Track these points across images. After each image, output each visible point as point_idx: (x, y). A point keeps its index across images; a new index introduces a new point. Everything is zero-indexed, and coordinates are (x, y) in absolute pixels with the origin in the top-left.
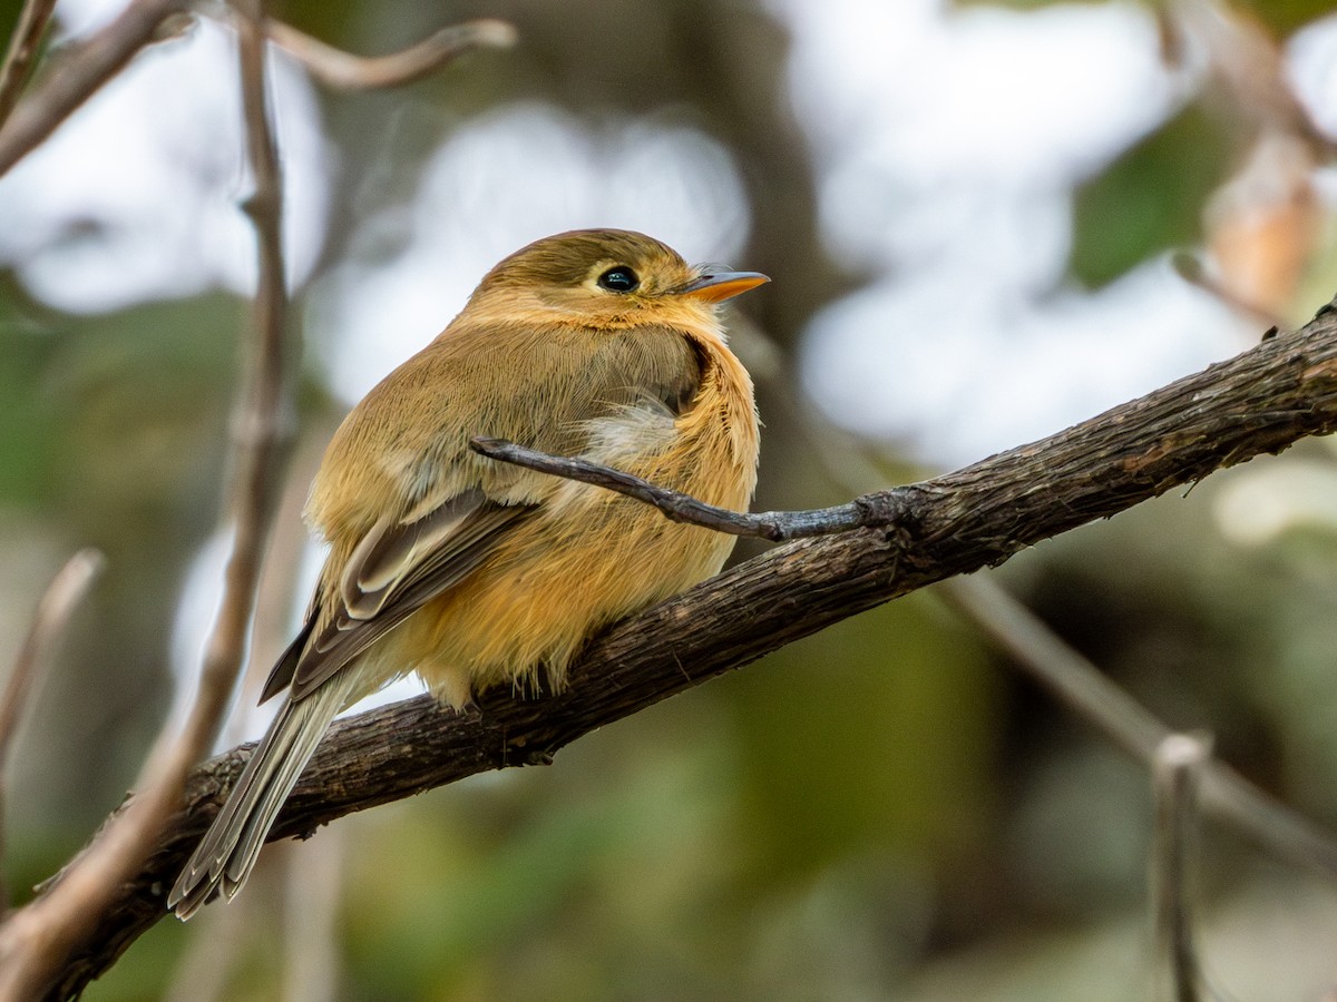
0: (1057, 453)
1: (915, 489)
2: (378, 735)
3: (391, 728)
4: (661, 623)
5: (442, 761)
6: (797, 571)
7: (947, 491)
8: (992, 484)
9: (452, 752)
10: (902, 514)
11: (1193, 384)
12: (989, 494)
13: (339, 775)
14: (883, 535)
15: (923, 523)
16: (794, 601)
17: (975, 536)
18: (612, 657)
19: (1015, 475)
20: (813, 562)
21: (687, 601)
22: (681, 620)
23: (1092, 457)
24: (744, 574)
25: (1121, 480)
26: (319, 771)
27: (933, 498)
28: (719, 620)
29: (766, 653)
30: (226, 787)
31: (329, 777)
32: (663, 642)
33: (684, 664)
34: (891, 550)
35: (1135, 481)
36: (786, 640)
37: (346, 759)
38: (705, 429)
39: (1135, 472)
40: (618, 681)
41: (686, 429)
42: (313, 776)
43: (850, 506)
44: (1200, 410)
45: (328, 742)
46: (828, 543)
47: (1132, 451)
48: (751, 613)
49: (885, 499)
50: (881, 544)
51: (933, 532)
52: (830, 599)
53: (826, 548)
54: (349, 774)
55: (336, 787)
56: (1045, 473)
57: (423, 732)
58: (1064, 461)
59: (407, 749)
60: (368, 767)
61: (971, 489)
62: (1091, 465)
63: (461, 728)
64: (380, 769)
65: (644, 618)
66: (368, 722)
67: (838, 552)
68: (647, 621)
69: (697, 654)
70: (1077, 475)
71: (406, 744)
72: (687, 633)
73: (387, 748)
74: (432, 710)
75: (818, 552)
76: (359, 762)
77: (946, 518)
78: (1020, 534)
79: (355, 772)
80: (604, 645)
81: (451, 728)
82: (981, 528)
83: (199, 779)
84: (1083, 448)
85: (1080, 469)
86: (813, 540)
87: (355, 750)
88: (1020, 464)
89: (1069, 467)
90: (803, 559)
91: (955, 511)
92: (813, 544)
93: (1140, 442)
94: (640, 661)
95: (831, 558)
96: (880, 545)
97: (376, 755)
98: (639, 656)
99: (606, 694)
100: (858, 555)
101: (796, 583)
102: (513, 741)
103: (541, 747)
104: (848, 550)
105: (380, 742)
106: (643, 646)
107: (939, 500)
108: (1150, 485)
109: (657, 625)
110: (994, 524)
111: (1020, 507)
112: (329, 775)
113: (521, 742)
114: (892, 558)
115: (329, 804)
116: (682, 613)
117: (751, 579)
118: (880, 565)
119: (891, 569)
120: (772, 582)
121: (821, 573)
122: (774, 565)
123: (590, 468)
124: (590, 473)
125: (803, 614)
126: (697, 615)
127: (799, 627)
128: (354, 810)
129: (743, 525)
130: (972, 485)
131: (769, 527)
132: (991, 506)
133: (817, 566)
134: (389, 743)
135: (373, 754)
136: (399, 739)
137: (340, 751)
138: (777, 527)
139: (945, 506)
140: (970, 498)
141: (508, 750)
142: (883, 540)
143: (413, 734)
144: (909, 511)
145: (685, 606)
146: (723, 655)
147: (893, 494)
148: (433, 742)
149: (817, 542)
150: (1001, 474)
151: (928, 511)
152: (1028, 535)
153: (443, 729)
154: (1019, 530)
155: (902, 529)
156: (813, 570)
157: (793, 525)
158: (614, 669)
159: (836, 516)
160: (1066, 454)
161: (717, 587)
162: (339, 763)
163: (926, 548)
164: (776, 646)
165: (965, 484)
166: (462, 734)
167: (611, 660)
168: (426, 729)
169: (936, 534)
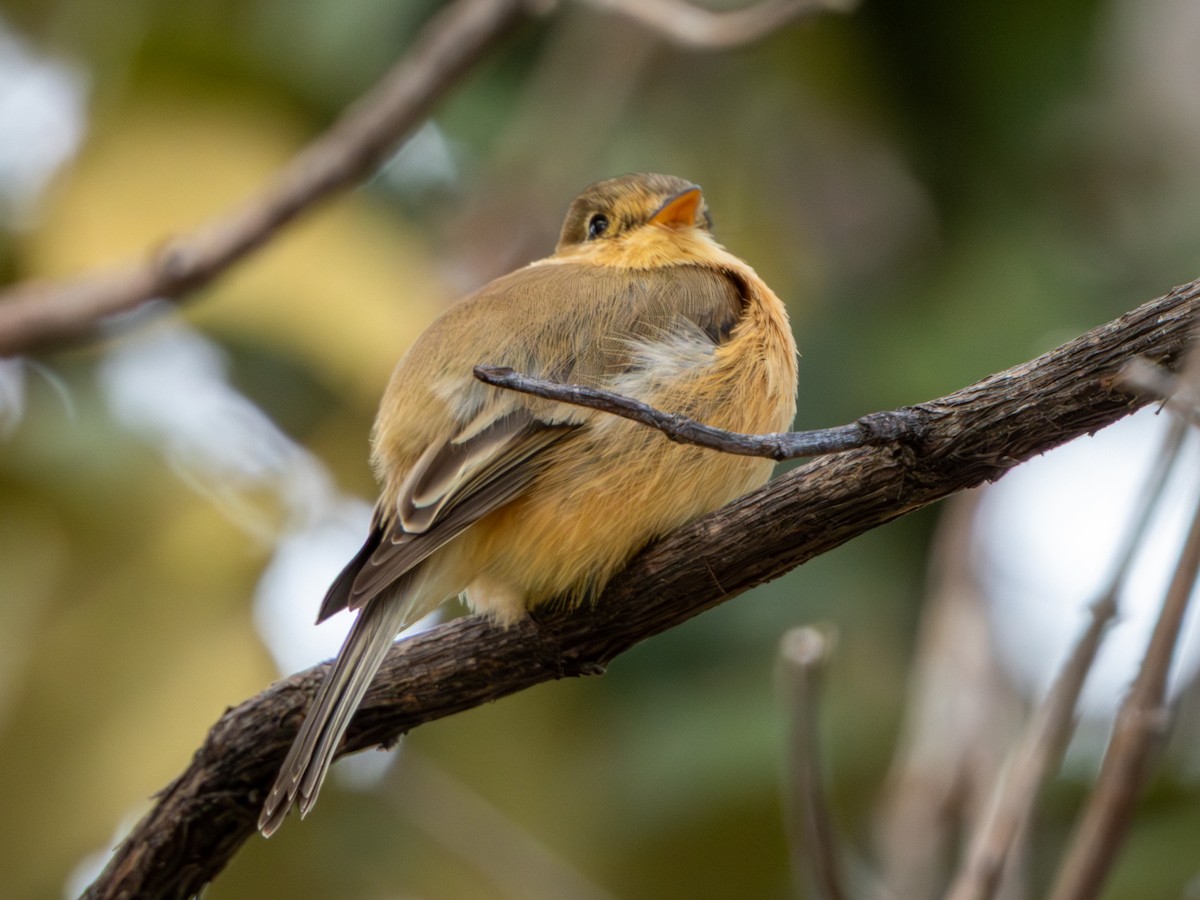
0: (1041, 373)
1: (918, 409)
2: (446, 649)
3: (458, 642)
4: (697, 539)
5: (503, 672)
6: (816, 488)
7: (947, 411)
8: (986, 404)
9: (511, 664)
10: (905, 433)
11: (1158, 307)
12: (985, 413)
13: (411, 687)
14: (891, 453)
15: (926, 440)
16: (813, 516)
17: (972, 453)
18: (654, 571)
19: (1006, 394)
20: (831, 479)
21: (719, 518)
22: (717, 534)
23: (1071, 377)
24: (768, 492)
25: (1099, 399)
26: (394, 684)
27: (935, 417)
28: (747, 536)
29: (795, 566)
30: (310, 699)
31: (403, 690)
32: (698, 557)
33: (718, 578)
34: (899, 466)
35: (1110, 399)
36: (809, 555)
37: (418, 672)
38: (742, 357)
39: (1110, 390)
40: (659, 595)
41: (724, 358)
42: (388, 688)
43: (853, 426)
44: (1164, 332)
45: (401, 656)
46: (843, 460)
47: (1106, 371)
48: (775, 528)
49: (887, 419)
50: (889, 461)
51: (934, 451)
52: (847, 515)
53: (841, 466)
54: (420, 687)
55: (409, 698)
56: (1031, 393)
57: (486, 645)
58: (1047, 381)
59: (471, 661)
60: (436, 679)
61: (968, 408)
62: (1072, 383)
63: (519, 641)
64: (447, 681)
65: (683, 535)
66: (437, 636)
67: (852, 469)
68: (687, 536)
69: (731, 566)
70: (1061, 394)
71: (471, 657)
72: (719, 548)
73: (453, 662)
75: (833, 470)
76: (429, 675)
77: (946, 436)
78: (1012, 450)
79: (425, 685)
80: (645, 560)
81: (510, 642)
82: (978, 445)
83: (288, 692)
84: (1064, 369)
85: (1061, 389)
86: (831, 457)
87: (426, 663)
88: (1011, 384)
89: (1052, 387)
90: (821, 476)
91: (955, 430)
92: (830, 462)
93: (1113, 362)
94: (679, 575)
95: (845, 475)
96: (889, 463)
97: (444, 668)
98: (678, 570)
99: (648, 607)
100: (870, 472)
101: (816, 501)
102: (565, 653)
103: (594, 658)
104: (860, 468)
105: (448, 656)
106: (682, 560)
107: (940, 419)
108: (1124, 403)
109: (694, 541)
110: (990, 441)
111: (1011, 426)
112: (403, 688)
113: (573, 653)
114: (900, 475)
115: (404, 715)
116: (715, 529)
117: (777, 495)
118: (890, 481)
119: (899, 485)
120: (794, 499)
121: (837, 490)
122: (797, 482)
123: (592, 394)
124: (593, 398)
125: (823, 528)
126: (729, 530)
127: (821, 542)
128: (428, 720)
129: (745, 445)
130: (969, 405)
131: (771, 447)
132: (985, 424)
133: (833, 483)
134: (456, 656)
135: (441, 666)
136: (464, 652)
137: (413, 664)
138: (779, 447)
139: (946, 425)
140: (967, 417)
141: (563, 661)
142: (890, 457)
143: (477, 647)
144: (912, 430)
145: (718, 523)
146: (753, 569)
147: (896, 414)
148: (495, 655)
149: (834, 460)
150: (994, 394)
151: (930, 430)
152: (1021, 451)
153: (504, 642)
154: (1012, 446)
155: (907, 447)
156: (830, 487)
157: (795, 445)
158: (655, 583)
159: (838, 436)
160: (1050, 374)
161: (747, 504)
162: (411, 676)
163: (930, 465)
164: (803, 559)
165: (963, 404)
166: (520, 646)
167: (653, 575)
168: (488, 642)
169: (938, 451)
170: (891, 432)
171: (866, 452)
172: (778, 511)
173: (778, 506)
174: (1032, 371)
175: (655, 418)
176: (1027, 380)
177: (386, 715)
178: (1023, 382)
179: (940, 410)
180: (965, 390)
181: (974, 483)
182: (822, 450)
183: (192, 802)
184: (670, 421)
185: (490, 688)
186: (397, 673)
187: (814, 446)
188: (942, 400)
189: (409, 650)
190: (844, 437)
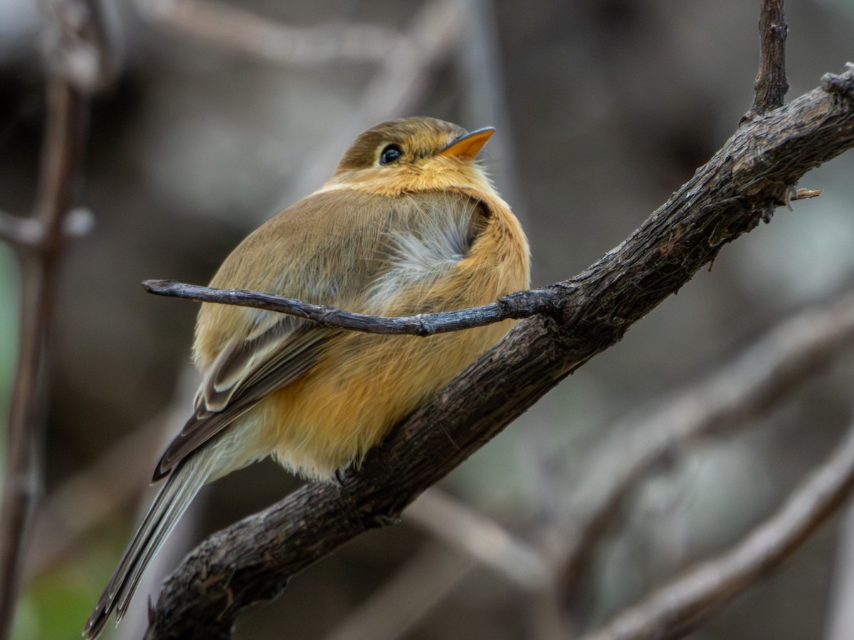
0: (628, 248)
1: (557, 286)
2: (286, 515)
3: (295, 509)
4: (435, 408)
5: (325, 529)
6: (503, 358)
7: (576, 286)
8: (598, 277)
9: (329, 522)
10: (544, 306)
12: (598, 283)
14: (543, 323)
15: (563, 310)
16: (504, 381)
17: (594, 317)
18: (409, 437)
19: (609, 267)
20: (510, 349)
21: (447, 389)
22: (447, 402)
23: (644, 248)
25: (662, 264)
27: (569, 292)
28: (465, 400)
31: (263, 551)
32: (436, 422)
33: (452, 438)
34: (549, 333)
35: (668, 263)
39: (667, 255)
40: (416, 455)
42: (254, 551)
44: (690, 204)
45: (261, 524)
46: (516, 333)
47: (662, 240)
48: (482, 393)
50: (543, 330)
51: (571, 317)
54: (273, 547)
55: (268, 557)
56: (622, 264)
57: (311, 509)
58: (630, 253)
59: (302, 523)
60: (283, 540)
61: (588, 282)
62: (644, 253)
63: (331, 503)
64: (290, 540)
65: (426, 406)
67: (523, 339)
69: (459, 427)
70: (638, 263)
71: (302, 520)
72: (448, 413)
73: (292, 524)
74: (316, 492)
76: (277, 537)
77: (577, 306)
78: (619, 311)
79: (277, 544)
80: (403, 429)
81: (324, 505)
82: (597, 311)
84: (640, 242)
85: (639, 258)
87: (275, 528)
88: (612, 259)
89: (634, 257)
90: (506, 347)
91: (582, 300)
93: (666, 233)
94: (425, 438)
95: (519, 345)
96: (543, 332)
97: (286, 531)
98: (424, 434)
99: (411, 466)
100: (533, 341)
101: (503, 367)
102: (362, 509)
103: (384, 511)
104: (527, 338)
106: (426, 427)
107: (572, 293)
109: (433, 409)
110: (603, 306)
111: (614, 292)
114: (551, 340)
116: (445, 398)
117: (478, 366)
118: (547, 346)
119: (552, 349)
120: (489, 368)
121: (515, 357)
122: (491, 355)
125: (515, 389)
126: (453, 398)
130: (589, 279)
132: (599, 293)
133: (513, 352)
134: (293, 520)
135: (285, 529)
136: (298, 516)
137: (267, 530)
139: (576, 297)
140: (587, 289)
141: (362, 516)
142: (543, 327)
143: (305, 512)
145: (446, 393)
146: (475, 428)
148: (317, 515)
151: (566, 302)
153: (321, 505)
154: (619, 308)
156: (510, 356)
158: (412, 446)
160: (631, 248)
161: (463, 376)
163: (569, 330)
165: (585, 279)
166: (331, 507)
167: (410, 440)
168: (312, 506)
169: (573, 318)
172: (481, 380)
173: (480, 374)
174: (623, 247)
176: (621, 254)
178: (618, 257)
179: (573, 285)
185: (319, 543)
188: (574, 278)
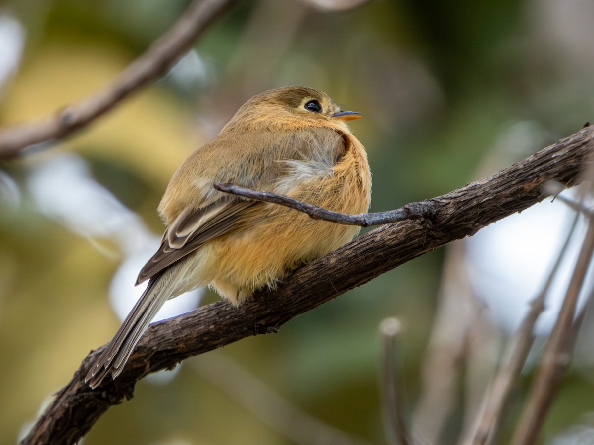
0: (495, 182)
1: (433, 201)
2: (199, 321)
3: (205, 317)
4: (324, 266)
5: (228, 332)
6: (383, 240)
7: (447, 201)
8: (467, 198)
9: (232, 328)
10: (427, 213)
11: (552, 149)
12: (466, 202)
13: (182, 340)
14: (420, 222)
15: (437, 216)
16: (381, 254)
17: (460, 222)
18: (302, 282)
19: (477, 193)
20: (390, 235)
21: (335, 255)
22: (333, 263)
23: (509, 184)
24: (360, 242)
25: (523, 195)
26: (174, 338)
27: (441, 204)
28: (349, 264)
29: (373, 278)
32: (324, 274)
33: (334, 284)
34: (424, 229)
35: (528, 195)
36: (379, 273)
37: (186, 332)
39: (528, 190)
40: (305, 293)
42: (171, 340)
43: (401, 210)
44: (555, 162)
45: (177, 324)
46: (396, 226)
47: (527, 181)
48: (363, 260)
49: (418, 206)
50: (418, 226)
51: (442, 220)
52: (398, 253)
53: (395, 229)
54: (186, 340)
55: (181, 345)
56: (490, 192)
58: (497, 186)
59: (212, 327)
60: (195, 336)
61: (458, 200)
62: (510, 187)
63: (236, 316)
64: (200, 336)
65: (316, 263)
66: (195, 315)
67: (401, 231)
68: (318, 264)
69: (341, 279)
70: (504, 193)
71: (212, 325)
72: (335, 270)
73: (203, 327)
74: (223, 308)
75: (391, 231)
76: (191, 334)
77: (447, 214)
78: (480, 221)
79: (190, 338)
80: (297, 276)
81: (231, 317)
82: (463, 218)
84: (506, 180)
85: (504, 190)
86: (390, 225)
87: (189, 328)
88: (479, 188)
89: (500, 189)
91: (451, 210)
92: (390, 227)
93: (530, 177)
94: (314, 284)
95: (397, 233)
96: (419, 227)
97: (198, 330)
98: (315, 281)
99: (300, 299)
100: (409, 232)
101: (382, 246)
102: (258, 323)
103: (273, 325)
104: (404, 230)
105: (200, 324)
106: (314, 277)
107: (444, 205)
108: (536, 197)
109: (322, 266)
110: (469, 216)
111: (479, 208)
112: (178, 340)
113: (263, 322)
114: (425, 233)
115: (179, 354)
116: (332, 261)
117: (363, 244)
118: (419, 236)
119: (424, 238)
120: (372, 245)
121: (393, 241)
122: (373, 237)
123: (272, 196)
124: (273, 198)
125: (387, 260)
126: (340, 261)
127: (386, 266)
128: (191, 356)
129: (348, 220)
130: (459, 198)
131: (361, 220)
132: (467, 208)
133: (391, 237)
134: (204, 324)
135: (197, 329)
136: (208, 322)
137: (182, 329)
138: (365, 221)
139: (447, 208)
140: (458, 204)
141: (258, 326)
142: (419, 224)
143: (215, 320)
144: (430, 211)
145: (334, 257)
146: (352, 280)
147: (423, 203)
148: (224, 323)
149: (391, 226)
150: (471, 193)
151: (439, 211)
152: (484, 221)
153: (228, 317)
154: (480, 218)
155: (427, 219)
156: (389, 240)
157: (372, 219)
158: (303, 287)
159: (394, 215)
160: (499, 183)
161: (348, 248)
162: (182, 334)
163: (439, 228)
164: (376, 275)
165: (456, 198)
166: (236, 319)
168: (220, 317)
169: (443, 221)
170: (420, 212)
171: (407, 222)
172: (363, 252)
173: (364, 249)
174: (489, 181)
175: (304, 207)
176: (488, 186)
177: (169, 354)
178: (485, 187)
180: (456, 191)
181: (461, 237)
182: (386, 221)
183: (74, 398)
184: (310, 208)
185: (221, 340)
186: (175, 333)
187: (382, 220)
188: (445, 196)
189: (181, 321)
190: (397, 215)
